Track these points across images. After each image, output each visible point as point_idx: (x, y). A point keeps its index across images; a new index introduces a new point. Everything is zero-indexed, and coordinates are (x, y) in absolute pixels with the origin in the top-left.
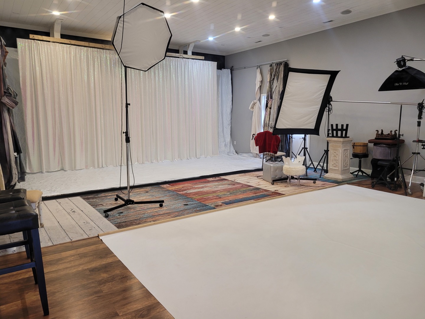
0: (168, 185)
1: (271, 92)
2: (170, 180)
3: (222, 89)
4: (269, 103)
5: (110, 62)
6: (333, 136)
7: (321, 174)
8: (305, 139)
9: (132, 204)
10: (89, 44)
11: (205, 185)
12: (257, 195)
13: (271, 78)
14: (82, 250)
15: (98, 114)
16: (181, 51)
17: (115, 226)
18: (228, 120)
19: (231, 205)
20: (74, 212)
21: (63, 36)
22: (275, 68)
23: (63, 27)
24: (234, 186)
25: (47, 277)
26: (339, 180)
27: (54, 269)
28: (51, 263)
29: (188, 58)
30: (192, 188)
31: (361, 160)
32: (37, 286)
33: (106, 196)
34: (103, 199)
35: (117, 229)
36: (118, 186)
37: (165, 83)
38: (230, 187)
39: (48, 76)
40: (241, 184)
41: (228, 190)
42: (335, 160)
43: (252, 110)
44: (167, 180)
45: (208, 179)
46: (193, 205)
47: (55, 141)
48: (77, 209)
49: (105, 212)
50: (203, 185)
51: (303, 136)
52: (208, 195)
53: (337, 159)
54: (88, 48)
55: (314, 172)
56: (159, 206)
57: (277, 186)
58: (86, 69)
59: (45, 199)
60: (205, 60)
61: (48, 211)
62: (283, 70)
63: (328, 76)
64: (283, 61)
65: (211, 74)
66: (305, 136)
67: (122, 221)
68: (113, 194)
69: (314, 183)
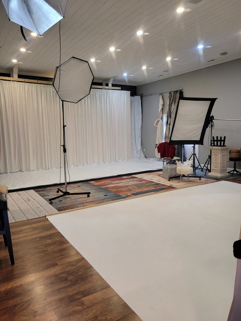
0: (94, 182)
1: (170, 113)
2: (96, 178)
3: (134, 110)
4: (169, 121)
5: (53, 94)
6: (214, 145)
7: (206, 173)
8: (194, 147)
9: (69, 195)
10: (38, 81)
11: (120, 181)
12: (157, 189)
13: (170, 102)
14: (34, 225)
15: (45, 131)
16: (104, 84)
17: (57, 209)
18: (139, 133)
19: (138, 196)
20: (29, 200)
21: (20, 76)
22: (173, 95)
23: (20, 70)
24: (141, 182)
25: (13, 241)
26: (219, 178)
27: (17, 237)
28: (15, 233)
29: (109, 89)
30: (111, 184)
31: (235, 163)
32: (7, 247)
33: (51, 189)
34: (49, 192)
35: (58, 212)
36: (59, 183)
37: (92, 107)
38: (138, 182)
39: (10, 105)
40: (146, 180)
41: (136, 185)
42: (216, 163)
43: (156, 126)
44: (94, 178)
45: (122, 177)
46: (111, 196)
47: (15, 150)
48: (31, 198)
49: (50, 200)
50: (119, 182)
51: (193, 145)
52: (122, 189)
53: (217, 162)
54: (37, 84)
55: (201, 171)
56: (87, 196)
57: (172, 182)
58: (36, 99)
59: (10, 191)
60: (122, 90)
61: (11, 199)
62: (179, 96)
63: (209, 102)
64: (179, 90)
65: (126, 100)
66: (194, 145)
67: (61, 207)
68: (56, 188)
69: (200, 179)
